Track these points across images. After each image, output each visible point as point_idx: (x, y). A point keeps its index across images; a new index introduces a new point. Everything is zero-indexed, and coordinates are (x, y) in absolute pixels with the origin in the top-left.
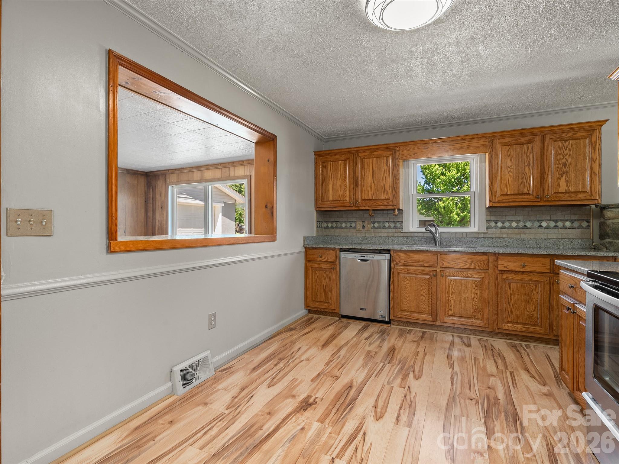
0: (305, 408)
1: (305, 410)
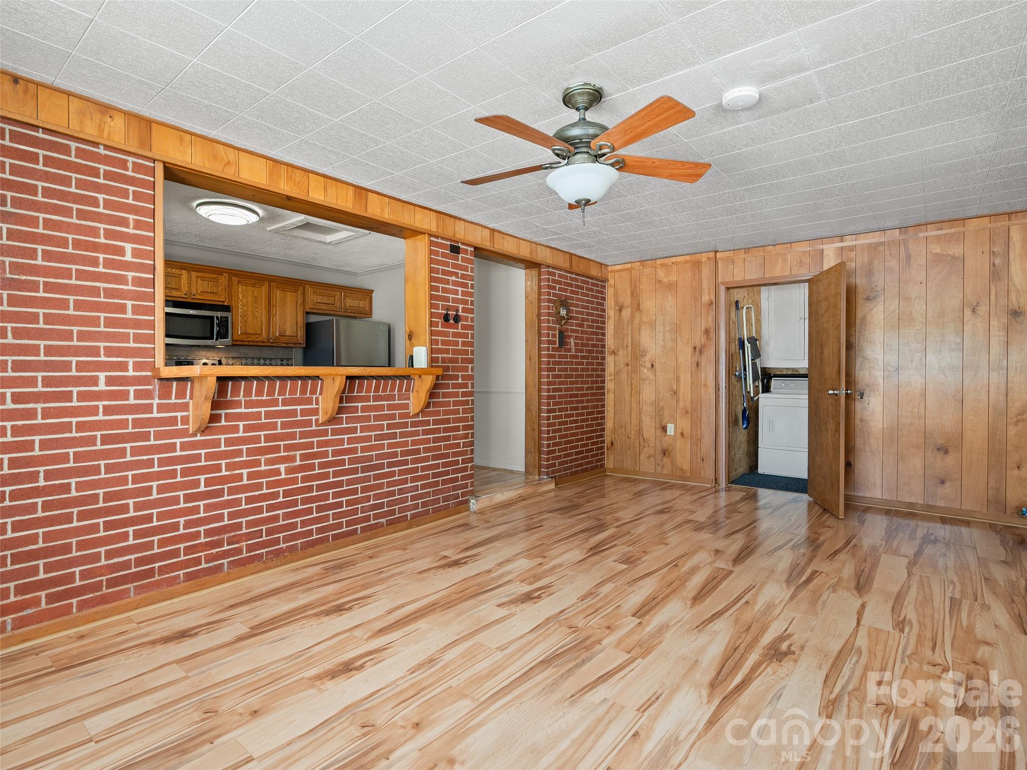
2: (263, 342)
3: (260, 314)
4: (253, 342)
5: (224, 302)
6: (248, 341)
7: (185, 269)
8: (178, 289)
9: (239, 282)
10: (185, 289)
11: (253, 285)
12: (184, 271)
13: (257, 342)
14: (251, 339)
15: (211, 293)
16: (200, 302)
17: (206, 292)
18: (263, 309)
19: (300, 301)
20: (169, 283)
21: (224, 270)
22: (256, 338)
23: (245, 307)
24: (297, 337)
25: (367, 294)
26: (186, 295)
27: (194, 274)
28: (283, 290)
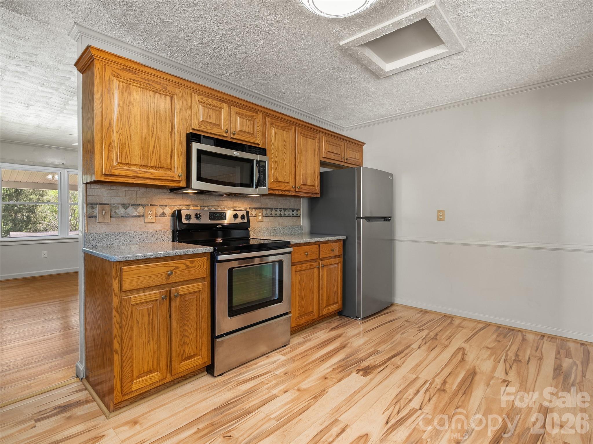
0: (367, 368)
1: (368, 366)
2: (289, 191)
3: (288, 160)
4: (282, 190)
5: (259, 144)
6: (278, 190)
7: (225, 102)
8: (219, 126)
9: (272, 124)
10: (224, 126)
11: (283, 129)
12: (224, 104)
13: (285, 191)
14: (281, 188)
15: (248, 133)
16: (238, 142)
17: (244, 132)
18: (290, 155)
19: (317, 150)
20: (210, 116)
21: (260, 108)
22: (285, 187)
23: (276, 152)
24: (314, 186)
25: (359, 145)
26: (226, 132)
27: (234, 109)
28: (305, 136)
